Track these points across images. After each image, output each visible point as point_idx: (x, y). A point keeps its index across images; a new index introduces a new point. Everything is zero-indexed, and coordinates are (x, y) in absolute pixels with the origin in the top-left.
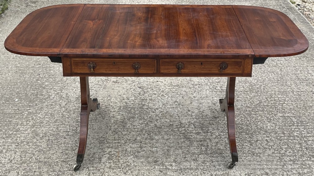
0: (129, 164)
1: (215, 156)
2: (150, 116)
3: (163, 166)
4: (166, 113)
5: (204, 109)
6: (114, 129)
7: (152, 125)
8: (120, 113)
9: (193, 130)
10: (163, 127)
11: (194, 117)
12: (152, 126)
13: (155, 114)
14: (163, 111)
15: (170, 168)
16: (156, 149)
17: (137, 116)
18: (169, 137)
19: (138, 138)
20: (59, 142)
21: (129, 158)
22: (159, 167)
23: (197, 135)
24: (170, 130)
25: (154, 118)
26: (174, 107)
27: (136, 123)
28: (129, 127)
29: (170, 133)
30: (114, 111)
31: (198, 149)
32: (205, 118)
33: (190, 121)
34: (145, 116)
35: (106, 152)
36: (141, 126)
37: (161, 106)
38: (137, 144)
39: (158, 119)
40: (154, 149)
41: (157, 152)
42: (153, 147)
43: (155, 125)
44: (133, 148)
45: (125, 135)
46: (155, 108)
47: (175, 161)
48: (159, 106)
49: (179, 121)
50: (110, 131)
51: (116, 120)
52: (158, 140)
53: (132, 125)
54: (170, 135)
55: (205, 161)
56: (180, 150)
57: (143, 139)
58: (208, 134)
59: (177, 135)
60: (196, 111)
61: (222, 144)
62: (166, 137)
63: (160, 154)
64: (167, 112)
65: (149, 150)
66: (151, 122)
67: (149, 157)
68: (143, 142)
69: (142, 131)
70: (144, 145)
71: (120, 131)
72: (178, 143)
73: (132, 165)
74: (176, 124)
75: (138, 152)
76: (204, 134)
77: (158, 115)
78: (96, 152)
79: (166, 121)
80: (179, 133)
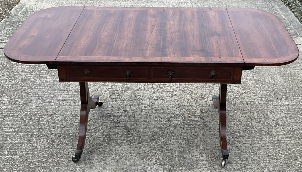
0: (178, 108)
1: (108, 114)
2: (162, 154)
3: (152, 107)
4: (144, 157)
5: (99, 163)
6: (197, 138)
7: (160, 143)
8: (196, 157)
9: (119, 137)
10: (149, 141)
11: (114, 153)
12: (160, 141)
13: (157, 156)
14: (147, 160)
15: (146, 106)
16: (157, 120)
17: (176, 154)
18: (144, 130)
19: (172, 129)
20: (243, 126)
21: (178, 113)
22: (155, 106)
23: (117, 132)
24: (142, 137)
25: (158, 151)
26: (134, 166)
27: (177, 144)
28: (183, 141)
29: (143, 134)
30: (203, 161)
31: (120, 120)
32: (103, 151)
33: (120, 147)
34: (167, 154)
35: (198, 117)
36: (171, 142)
37: (149, 167)
38: (173, 124)
39: (154, 149)
40: (158, 119)
41: (156, 117)
42: (159, 121)
43: (156, 143)
44: (176, 120)
45: (185, 133)
46: (156, 165)
47: (142, 110)
48: (151, 169)
49: (131, 148)
50: (200, 136)
51: (198, 149)
52: (154, 127)
53: (180, 142)
54: (143, 132)
55: (118, 111)
56: (136, 118)
57: (168, 128)
58: (106, 133)
59: (136, 133)
60: (109, 161)
61: (97, 124)
62: (147, 130)
63: (153, 115)
64: (142, 159)
65: (163, 119)
66: (161, 147)
67: (163, 113)
68: (168, 125)
69: (170, 137)
70: (167, 122)
71: (191, 136)
72: (136, 125)
73: (175, 108)
74: (135, 144)
75: (171, 117)
76: (111, 133)
77: (154, 155)
78: (207, 117)
79: (145, 147)
80: (134, 134)
